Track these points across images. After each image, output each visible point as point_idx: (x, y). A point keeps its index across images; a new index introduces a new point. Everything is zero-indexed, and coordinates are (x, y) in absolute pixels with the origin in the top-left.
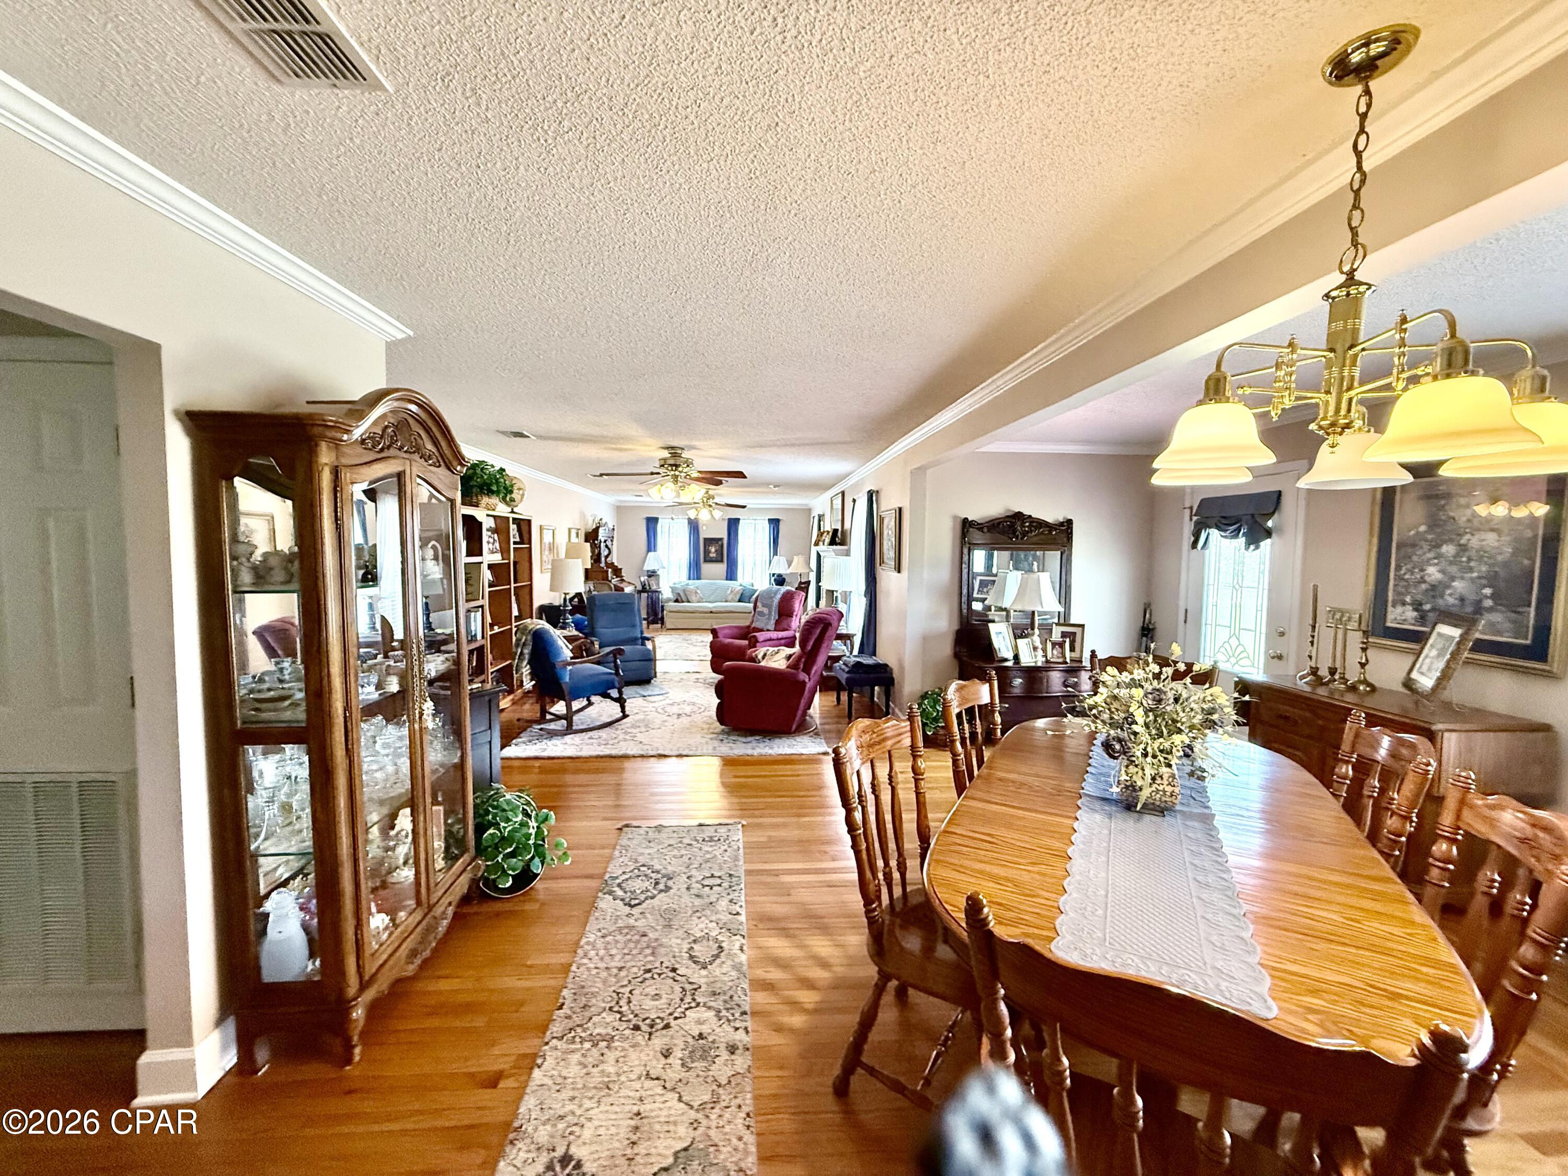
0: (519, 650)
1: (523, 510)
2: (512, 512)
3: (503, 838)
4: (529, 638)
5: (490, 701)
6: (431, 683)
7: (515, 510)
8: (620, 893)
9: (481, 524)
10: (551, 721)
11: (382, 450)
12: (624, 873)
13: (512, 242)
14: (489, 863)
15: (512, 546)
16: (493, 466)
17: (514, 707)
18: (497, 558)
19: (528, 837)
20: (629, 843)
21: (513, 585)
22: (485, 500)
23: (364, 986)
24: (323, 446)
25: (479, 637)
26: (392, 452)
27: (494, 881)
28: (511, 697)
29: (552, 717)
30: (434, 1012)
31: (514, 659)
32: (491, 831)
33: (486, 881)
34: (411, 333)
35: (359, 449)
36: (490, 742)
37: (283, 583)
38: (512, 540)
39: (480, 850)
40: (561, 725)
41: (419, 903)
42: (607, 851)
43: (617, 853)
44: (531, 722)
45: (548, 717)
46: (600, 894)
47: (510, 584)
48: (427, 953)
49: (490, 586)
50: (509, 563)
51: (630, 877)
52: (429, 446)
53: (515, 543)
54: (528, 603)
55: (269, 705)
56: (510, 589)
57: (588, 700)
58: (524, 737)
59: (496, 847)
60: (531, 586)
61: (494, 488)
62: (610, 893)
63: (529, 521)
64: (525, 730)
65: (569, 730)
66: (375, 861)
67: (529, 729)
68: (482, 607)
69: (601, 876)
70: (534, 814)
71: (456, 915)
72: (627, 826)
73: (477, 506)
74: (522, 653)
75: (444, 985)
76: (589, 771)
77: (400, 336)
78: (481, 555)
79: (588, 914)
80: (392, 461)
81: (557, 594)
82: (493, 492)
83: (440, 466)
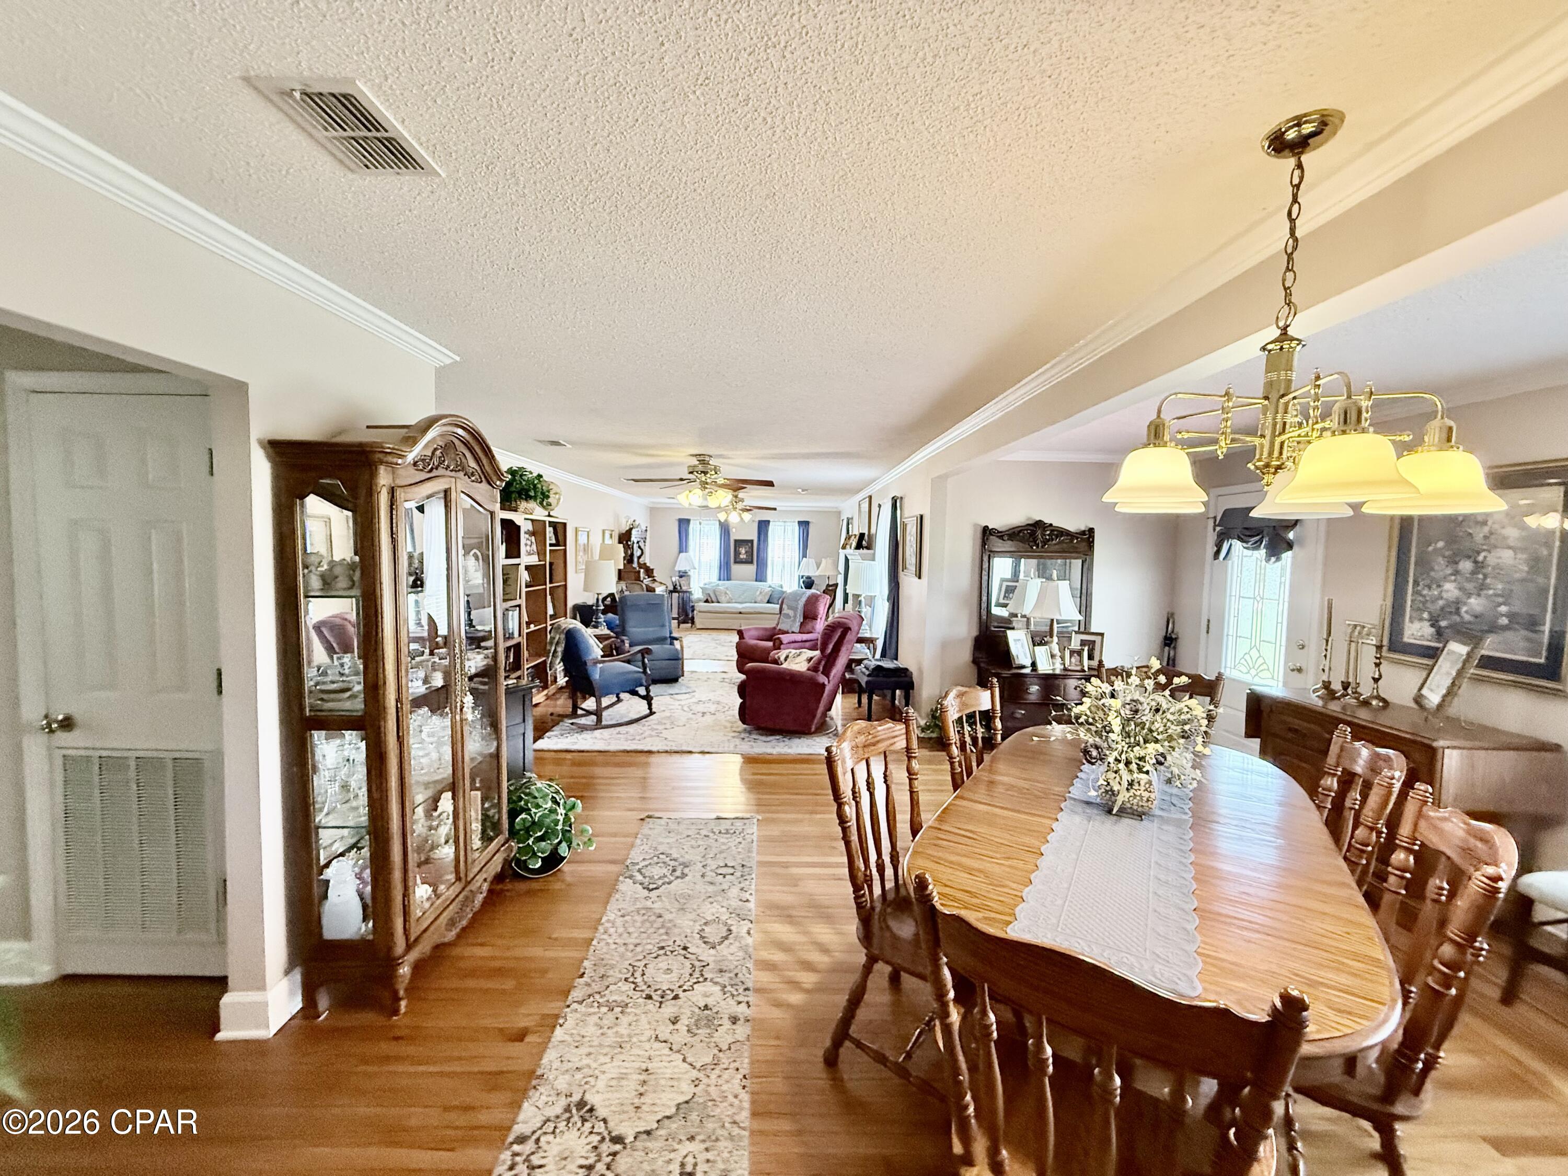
0: (553, 648)
1: (559, 515)
2: (549, 516)
3: (534, 823)
4: (563, 636)
5: (524, 696)
6: (471, 679)
7: (552, 513)
8: (639, 877)
9: (519, 527)
10: (582, 716)
11: (431, 471)
12: (644, 859)
14: (521, 845)
15: (548, 548)
16: (531, 473)
17: (548, 702)
18: (534, 560)
19: (556, 822)
20: (650, 832)
21: (548, 586)
22: (523, 505)
23: (409, 947)
24: (382, 470)
25: (516, 634)
26: (441, 471)
27: (525, 861)
28: (545, 692)
29: (583, 712)
30: (473, 973)
31: (548, 657)
32: (523, 816)
33: (519, 862)
34: (458, 359)
35: (412, 470)
36: (524, 734)
37: (344, 589)
38: (548, 542)
39: (513, 833)
40: (591, 720)
41: (458, 879)
42: (629, 840)
43: (638, 841)
44: (562, 717)
45: (580, 712)
46: (621, 878)
47: (545, 584)
48: (464, 923)
49: (527, 587)
50: (545, 565)
51: (650, 864)
52: (473, 464)
53: (551, 545)
54: (562, 600)
55: (332, 696)
56: (546, 589)
57: (618, 696)
58: (556, 731)
59: (527, 830)
60: (565, 586)
61: (532, 493)
62: (631, 877)
63: (565, 525)
64: (558, 724)
65: (599, 725)
66: (420, 839)
67: (561, 723)
68: (519, 606)
69: (622, 862)
70: (562, 802)
71: (490, 891)
72: (649, 817)
73: (516, 511)
74: (555, 651)
75: (480, 952)
76: (617, 765)
77: (448, 361)
78: (519, 556)
79: (610, 896)
80: (441, 480)
81: (590, 594)
82: (531, 497)
83: (481, 482)
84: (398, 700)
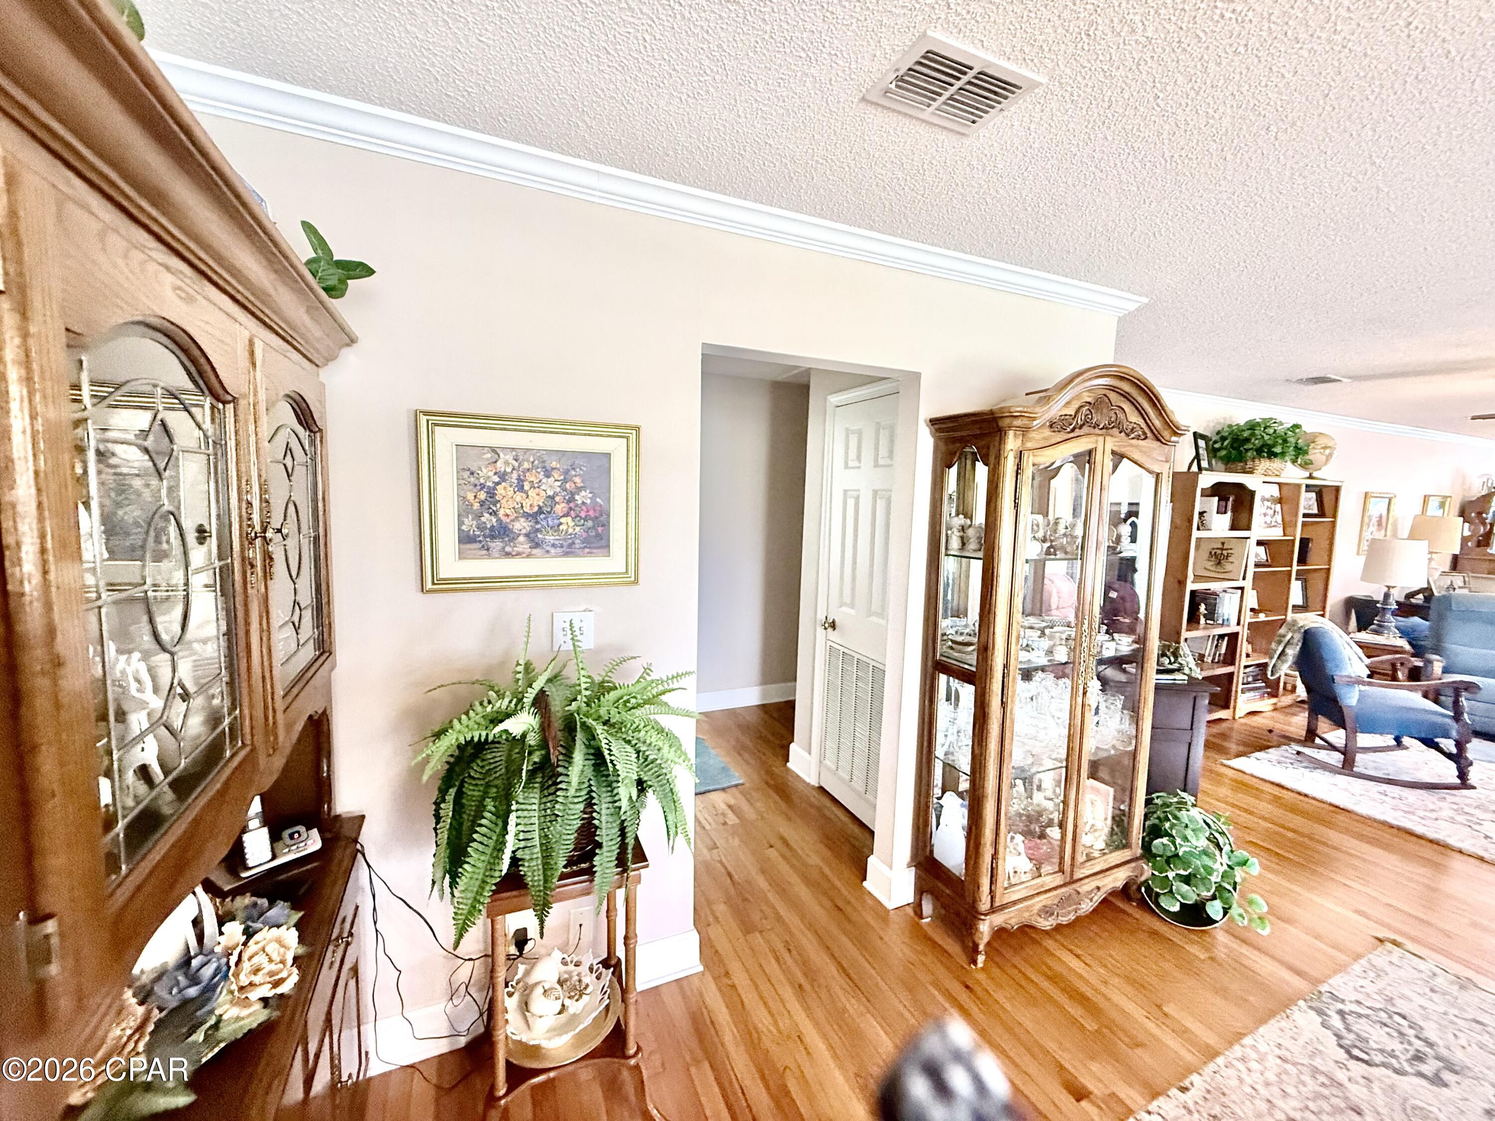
0: (1280, 649)
1: (1327, 476)
2: (1311, 477)
3: (1177, 855)
4: (1298, 636)
6: (1101, 662)
7: (1315, 474)
8: (1336, 1021)
9: (1252, 494)
10: (1320, 747)
11: (1073, 430)
12: (1359, 1003)
13: (1229, 157)
14: (1156, 873)
15: (1301, 519)
16: (1281, 424)
17: (1274, 714)
18: (1276, 534)
19: (1209, 871)
20: (1388, 969)
21: (1295, 567)
22: (1264, 465)
23: (993, 910)
24: (1011, 434)
25: (1234, 621)
26: (1086, 429)
27: (1158, 895)
28: (1274, 700)
29: (1323, 743)
30: (1054, 978)
31: (1271, 658)
32: (1165, 840)
33: (1149, 890)
34: (1145, 300)
35: (1047, 432)
36: (1190, 744)
37: (975, 551)
38: (1302, 511)
39: (1147, 852)
40: (1335, 758)
41: (1061, 871)
42: (1343, 957)
43: (1357, 968)
44: (1287, 739)
45: (1318, 741)
46: (1301, 1003)
47: (1291, 566)
48: (1064, 920)
49: (1257, 565)
50: (1293, 541)
51: (1367, 1017)
52: (1134, 418)
53: (1305, 516)
54: (1322, 592)
55: (960, 647)
56: (1290, 571)
57: (1398, 739)
58: (1273, 754)
59: (1168, 862)
60: (1329, 570)
61: (1278, 450)
62: (1320, 1012)
63: (1337, 489)
64: (1278, 746)
65: (1348, 766)
66: (1037, 809)
67: (1284, 747)
68: (1242, 589)
69: (1316, 982)
70: (1227, 849)
71: (1104, 901)
72: (1395, 943)
73: (1251, 473)
74: (1283, 653)
75: (1074, 963)
76: (1361, 837)
77: (1132, 307)
78: (1248, 528)
79: (1272, 1014)
80: (1083, 440)
81: (1375, 586)
82: (1276, 455)
83: (1146, 438)
84: (1006, 666)
